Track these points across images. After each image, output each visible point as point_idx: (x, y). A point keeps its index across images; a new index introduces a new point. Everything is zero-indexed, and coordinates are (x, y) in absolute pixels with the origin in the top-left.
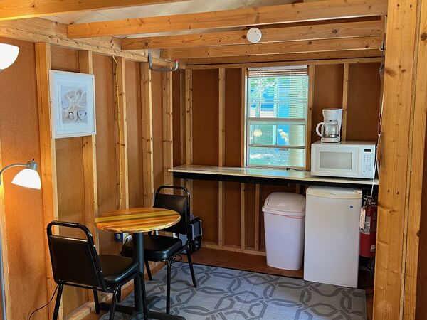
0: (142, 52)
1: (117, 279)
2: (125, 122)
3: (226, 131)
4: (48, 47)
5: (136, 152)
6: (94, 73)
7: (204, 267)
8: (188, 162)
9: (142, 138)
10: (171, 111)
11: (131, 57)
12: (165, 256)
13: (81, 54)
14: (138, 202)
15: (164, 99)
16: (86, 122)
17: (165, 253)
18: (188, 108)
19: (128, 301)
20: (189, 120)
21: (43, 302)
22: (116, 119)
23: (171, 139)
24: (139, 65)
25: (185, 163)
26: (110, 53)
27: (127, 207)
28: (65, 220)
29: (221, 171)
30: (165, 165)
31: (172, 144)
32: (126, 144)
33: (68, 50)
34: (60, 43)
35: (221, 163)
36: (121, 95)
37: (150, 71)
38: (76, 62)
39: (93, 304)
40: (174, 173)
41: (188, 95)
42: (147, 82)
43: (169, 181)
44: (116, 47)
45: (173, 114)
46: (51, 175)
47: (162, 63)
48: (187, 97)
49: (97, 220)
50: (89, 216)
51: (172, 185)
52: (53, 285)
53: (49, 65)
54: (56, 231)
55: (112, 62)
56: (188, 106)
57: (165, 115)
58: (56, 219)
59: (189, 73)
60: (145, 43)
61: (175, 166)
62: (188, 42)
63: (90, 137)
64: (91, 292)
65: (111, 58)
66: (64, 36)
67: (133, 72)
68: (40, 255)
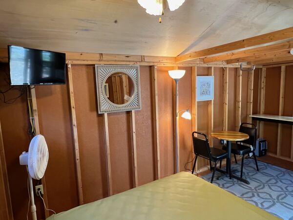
0: (237, 64)
1: (218, 157)
2: (227, 95)
3: (284, 97)
4: (196, 68)
5: (232, 107)
6: (214, 75)
7: (265, 164)
8: (261, 113)
9: (236, 101)
10: (252, 88)
11: (232, 66)
12: (241, 153)
13: (209, 69)
14: (232, 128)
15: (249, 83)
16: (210, 95)
17: (241, 152)
18: (262, 86)
19: (224, 169)
20: (263, 92)
21: (190, 160)
22: (223, 93)
23: (252, 101)
24: (236, 69)
25: (260, 113)
26: (221, 66)
27: (227, 130)
28: (199, 132)
29: (280, 118)
30: (248, 113)
31: (252, 104)
32: (227, 103)
33: (204, 68)
34: (201, 65)
35: (280, 114)
36: (226, 83)
37: (241, 71)
38: (207, 72)
39: (209, 167)
40: (253, 117)
41: (263, 80)
42: (239, 76)
43: (250, 121)
44: (224, 63)
45: (253, 90)
46: (195, 115)
47: (249, 66)
48: (262, 81)
49: (212, 133)
50: (209, 131)
51: (251, 123)
52: (194, 155)
53: (196, 75)
54: (196, 135)
55: (223, 70)
56: (263, 85)
57: (249, 90)
58: (196, 131)
59: (264, 69)
60: (238, 60)
61: (253, 114)
62: (258, 58)
63: (211, 101)
64: (209, 161)
65: (222, 68)
66: (202, 63)
67: (233, 73)
68: (190, 143)
